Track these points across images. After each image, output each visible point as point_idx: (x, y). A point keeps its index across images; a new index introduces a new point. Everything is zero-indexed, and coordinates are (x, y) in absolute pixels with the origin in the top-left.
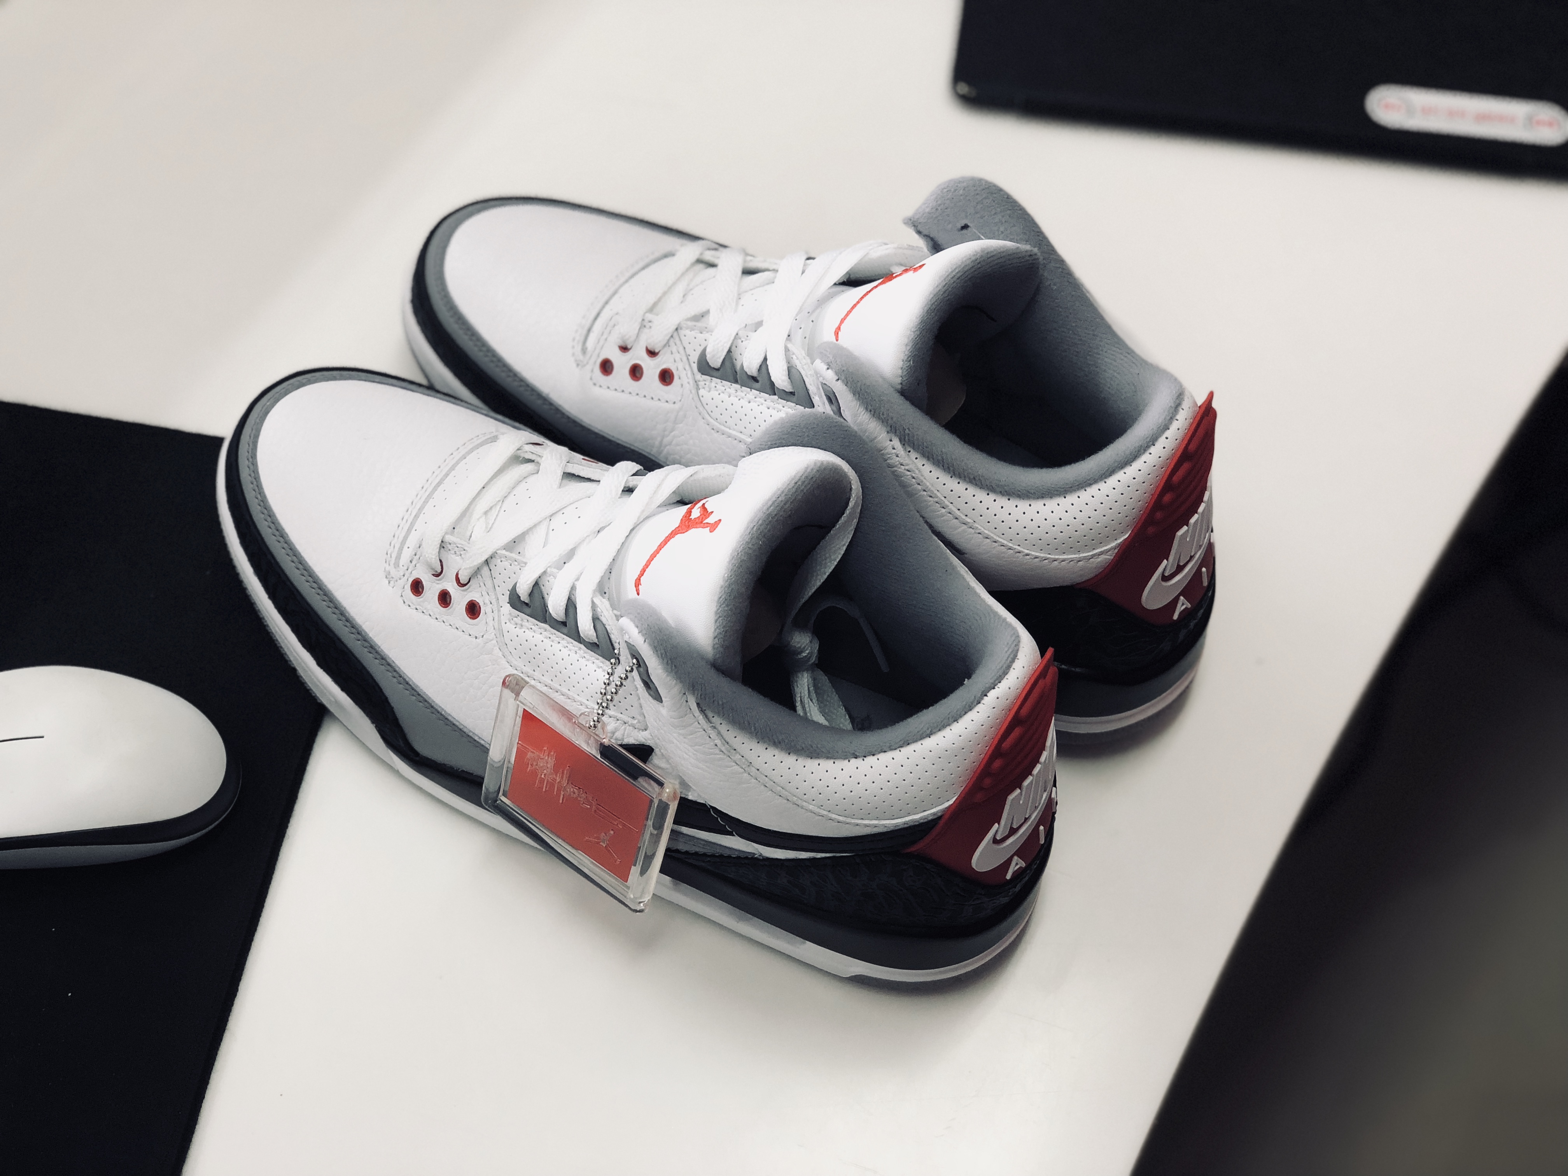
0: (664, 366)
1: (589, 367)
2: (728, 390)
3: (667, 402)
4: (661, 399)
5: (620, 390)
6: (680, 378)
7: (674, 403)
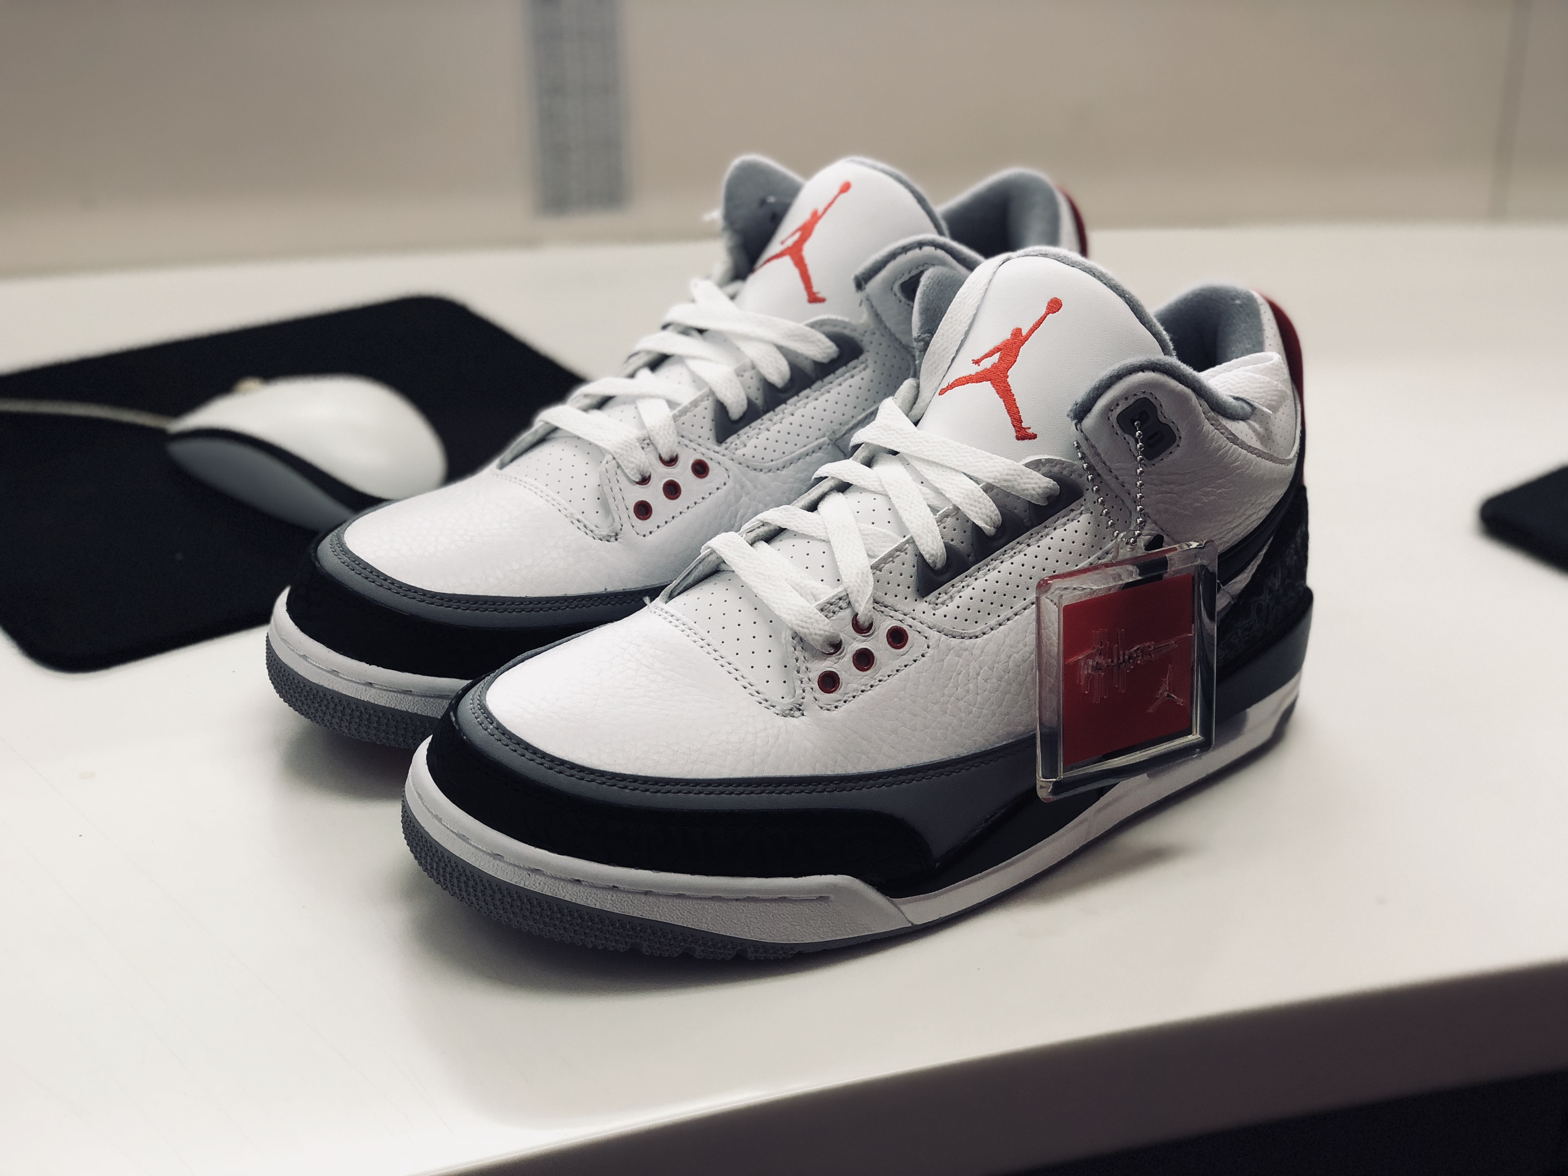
0: (691, 462)
1: (627, 527)
2: (762, 427)
3: (718, 489)
4: (711, 491)
5: (670, 519)
6: (711, 459)
7: (725, 484)
